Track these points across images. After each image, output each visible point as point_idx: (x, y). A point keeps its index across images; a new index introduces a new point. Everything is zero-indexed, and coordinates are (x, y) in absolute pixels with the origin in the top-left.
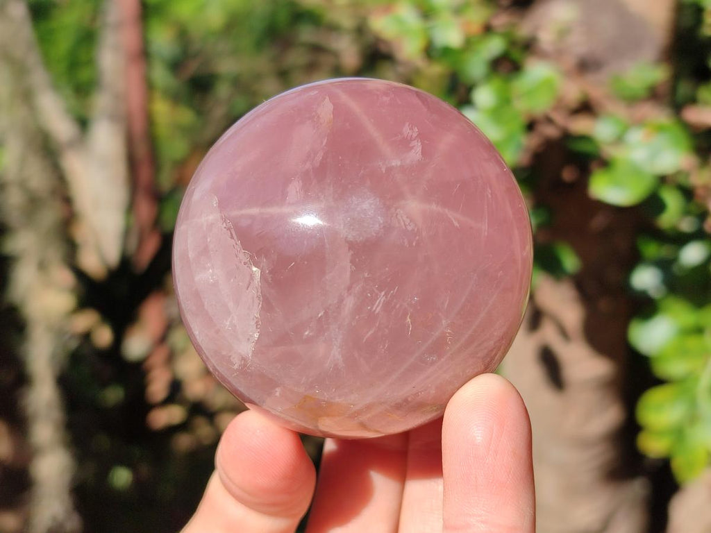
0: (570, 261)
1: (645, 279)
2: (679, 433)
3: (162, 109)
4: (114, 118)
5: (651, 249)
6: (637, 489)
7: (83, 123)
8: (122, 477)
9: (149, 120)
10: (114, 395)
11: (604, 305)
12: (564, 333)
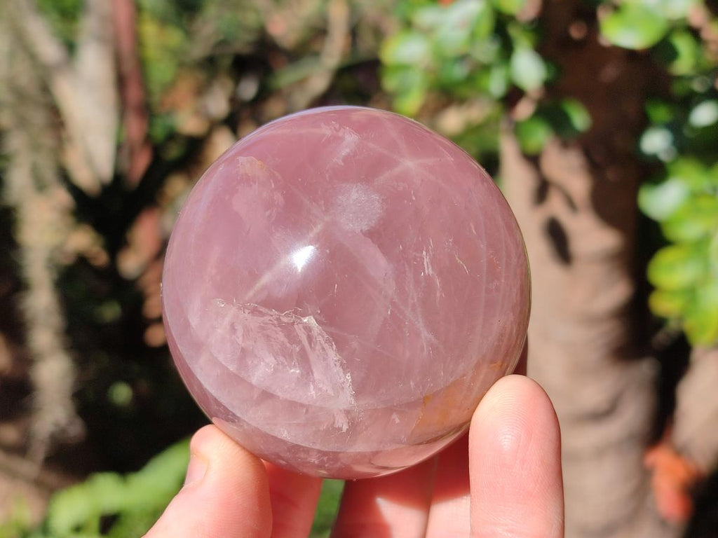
0: (580, 119)
1: (655, 142)
2: (691, 293)
3: (150, 30)
4: (101, 40)
5: (660, 113)
6: (645, 369)
7: (70, 47)
8: (122, 393)
9: (138, 41)
10: (111, 312)
11: (611, 175)
12: (571, 203)
